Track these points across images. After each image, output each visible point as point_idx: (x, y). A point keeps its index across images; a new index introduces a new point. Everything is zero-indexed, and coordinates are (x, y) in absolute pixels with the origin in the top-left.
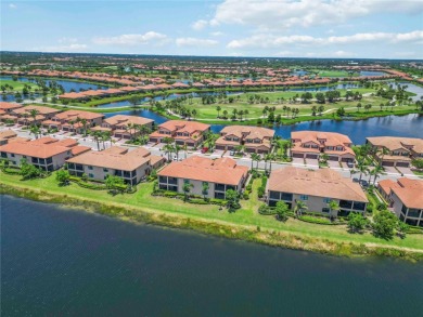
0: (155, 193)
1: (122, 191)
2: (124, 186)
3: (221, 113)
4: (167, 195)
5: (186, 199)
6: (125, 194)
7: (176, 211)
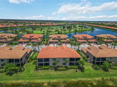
0: (37, 69)
1: (16, 71)
2: (17, 68)
3: (42, 32)
4: (44, 69)
5: (56, 69)
6: (18, 73)
7: (55, 78)
